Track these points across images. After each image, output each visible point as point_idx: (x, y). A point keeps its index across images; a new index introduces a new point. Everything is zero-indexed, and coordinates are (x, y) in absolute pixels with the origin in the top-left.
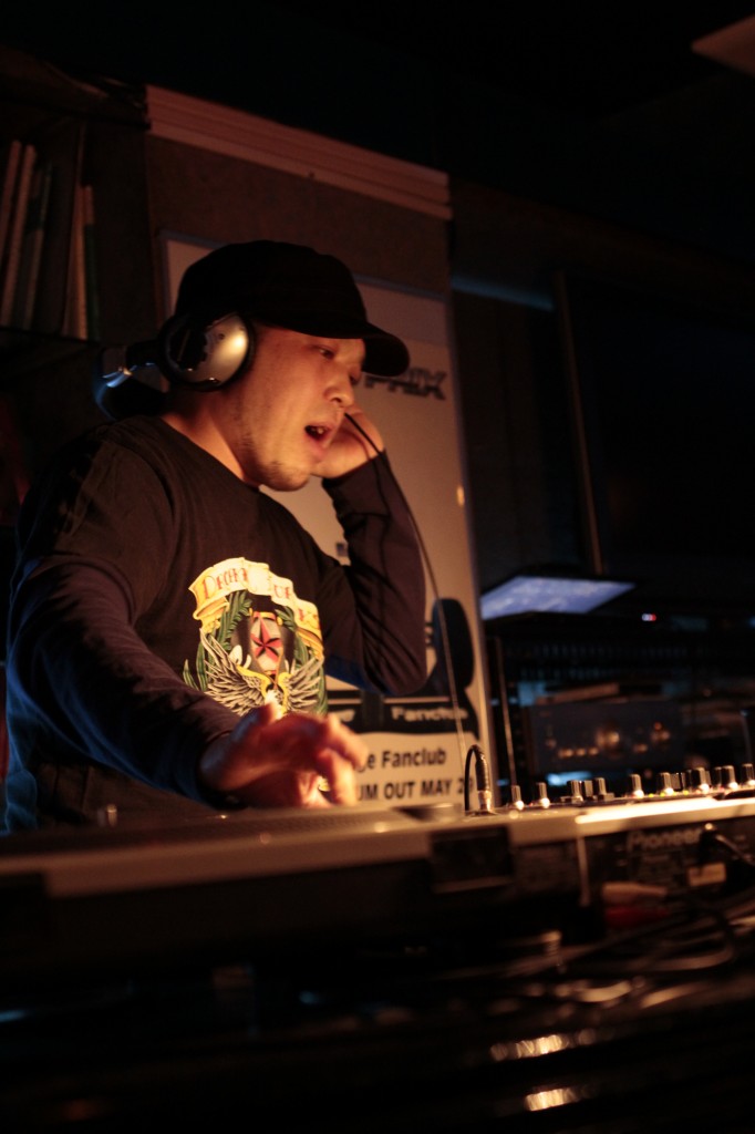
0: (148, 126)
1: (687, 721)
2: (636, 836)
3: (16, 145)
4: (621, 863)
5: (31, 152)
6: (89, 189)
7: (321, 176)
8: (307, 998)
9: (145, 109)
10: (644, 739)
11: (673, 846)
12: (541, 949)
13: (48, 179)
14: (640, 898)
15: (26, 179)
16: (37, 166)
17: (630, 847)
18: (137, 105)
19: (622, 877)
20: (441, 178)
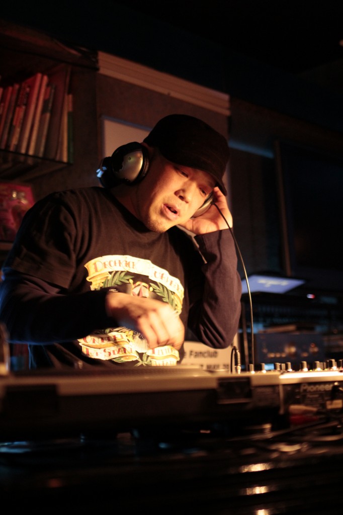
0: (98, 69)
1: (326, 344)
2: (304, 386)
3: (39, 75)
4: (298, 397)
5: (46, 78)
6: (71, 96)
7: (174, 94)
8: (163, 446)
9: (97, 61)
10: (306, 351)
11: (320, 391)
12: (262, 431)
13: (53, 91)
14: (306, 412)
15: (43, 91)
16: (48, 85)
17: (302, 390)
18: (94, 60)
19: (298, 402)
20: (226, 97)
